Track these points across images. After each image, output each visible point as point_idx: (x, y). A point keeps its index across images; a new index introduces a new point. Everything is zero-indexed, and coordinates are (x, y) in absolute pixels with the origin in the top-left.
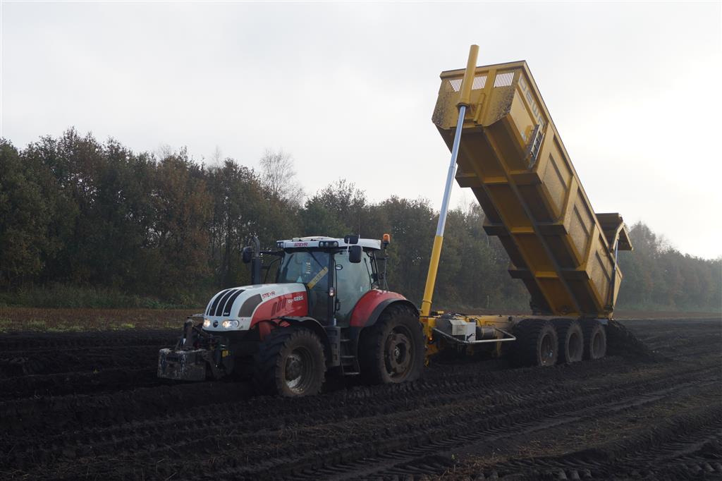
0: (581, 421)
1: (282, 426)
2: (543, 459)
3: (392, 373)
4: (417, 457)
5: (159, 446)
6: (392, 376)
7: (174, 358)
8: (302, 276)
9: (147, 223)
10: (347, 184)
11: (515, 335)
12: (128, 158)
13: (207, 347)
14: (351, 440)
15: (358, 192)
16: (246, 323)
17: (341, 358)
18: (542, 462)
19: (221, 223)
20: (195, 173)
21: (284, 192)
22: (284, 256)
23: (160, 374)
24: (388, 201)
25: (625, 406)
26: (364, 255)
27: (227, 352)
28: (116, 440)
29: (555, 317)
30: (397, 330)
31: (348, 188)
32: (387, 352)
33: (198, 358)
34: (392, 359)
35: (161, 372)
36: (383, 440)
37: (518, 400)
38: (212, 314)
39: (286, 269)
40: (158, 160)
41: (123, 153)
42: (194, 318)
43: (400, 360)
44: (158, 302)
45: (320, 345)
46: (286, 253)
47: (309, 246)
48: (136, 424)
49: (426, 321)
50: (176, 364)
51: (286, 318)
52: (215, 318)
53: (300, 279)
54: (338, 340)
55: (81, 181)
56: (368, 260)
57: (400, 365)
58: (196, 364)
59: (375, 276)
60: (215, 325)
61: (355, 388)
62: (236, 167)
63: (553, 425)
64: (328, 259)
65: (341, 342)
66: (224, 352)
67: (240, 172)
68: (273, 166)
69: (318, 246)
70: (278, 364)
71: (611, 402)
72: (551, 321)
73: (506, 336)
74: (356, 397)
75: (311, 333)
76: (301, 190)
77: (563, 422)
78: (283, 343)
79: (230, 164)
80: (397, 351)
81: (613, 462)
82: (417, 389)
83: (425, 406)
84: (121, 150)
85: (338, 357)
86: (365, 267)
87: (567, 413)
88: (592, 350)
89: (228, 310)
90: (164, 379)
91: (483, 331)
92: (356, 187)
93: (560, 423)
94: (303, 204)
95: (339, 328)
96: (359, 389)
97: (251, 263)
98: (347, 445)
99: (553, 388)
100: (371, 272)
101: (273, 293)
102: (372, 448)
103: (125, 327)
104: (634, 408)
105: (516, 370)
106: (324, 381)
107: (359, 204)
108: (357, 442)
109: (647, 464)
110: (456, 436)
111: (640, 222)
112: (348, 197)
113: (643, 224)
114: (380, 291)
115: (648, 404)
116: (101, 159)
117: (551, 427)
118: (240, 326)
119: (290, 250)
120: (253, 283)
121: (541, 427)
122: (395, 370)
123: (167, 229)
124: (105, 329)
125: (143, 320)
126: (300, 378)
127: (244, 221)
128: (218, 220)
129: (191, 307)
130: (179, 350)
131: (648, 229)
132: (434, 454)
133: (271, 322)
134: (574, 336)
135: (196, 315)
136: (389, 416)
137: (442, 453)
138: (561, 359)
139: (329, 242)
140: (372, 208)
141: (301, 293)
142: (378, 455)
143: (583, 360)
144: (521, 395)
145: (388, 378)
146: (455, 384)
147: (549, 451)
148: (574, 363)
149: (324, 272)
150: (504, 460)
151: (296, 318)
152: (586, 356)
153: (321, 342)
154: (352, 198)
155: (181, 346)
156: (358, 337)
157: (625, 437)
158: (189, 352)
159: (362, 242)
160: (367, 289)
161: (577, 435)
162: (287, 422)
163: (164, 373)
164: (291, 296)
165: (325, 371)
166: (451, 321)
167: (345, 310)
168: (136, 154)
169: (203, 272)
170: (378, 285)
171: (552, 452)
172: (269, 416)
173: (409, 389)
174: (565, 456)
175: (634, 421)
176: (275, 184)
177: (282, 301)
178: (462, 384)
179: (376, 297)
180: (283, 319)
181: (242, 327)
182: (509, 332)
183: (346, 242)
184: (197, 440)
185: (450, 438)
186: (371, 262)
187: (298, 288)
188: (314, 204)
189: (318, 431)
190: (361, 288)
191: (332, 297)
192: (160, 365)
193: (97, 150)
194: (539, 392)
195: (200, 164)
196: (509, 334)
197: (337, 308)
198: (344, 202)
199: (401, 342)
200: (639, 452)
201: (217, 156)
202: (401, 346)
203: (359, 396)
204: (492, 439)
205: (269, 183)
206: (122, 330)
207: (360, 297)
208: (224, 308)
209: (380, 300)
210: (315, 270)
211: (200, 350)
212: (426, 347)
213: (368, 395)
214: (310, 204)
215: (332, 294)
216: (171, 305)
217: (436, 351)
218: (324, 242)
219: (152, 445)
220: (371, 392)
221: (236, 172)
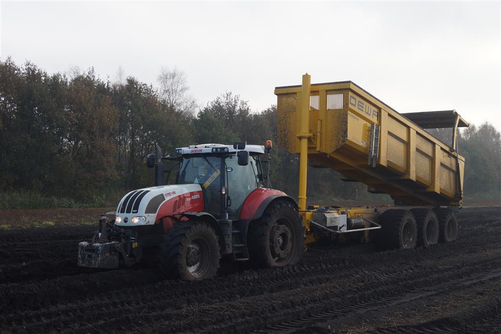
0: (436, 295)
1: (184, 305)
2: (405, 327)
3: (276, 258)
4: (299, 328)
5: (82, 325)
6: (276, 261)
7: (91, 249)
8: (198, 177)
9: (61, 134)
10: (233, 96)
11: (380, 223)
12: (43, 78)
13: (119, 240)
14: (243, 315)
15: (243, 103)
16: (152, 219)
17: (233, 247)
18: (405, 330)
19: (126, 133)
20: (102, 90)
21: (179, 105)
22: (182, 161)
23: (80, 263)
24: (269, 110)
25: (475, 281)
26: (251, 158)
27: (136, 244)
28: (45, 321)
29: (414, 207)
30: (280, 222)
31: (233, 100)
32: (272, 240)
33: (112, 249)
34: (277, 246)
35: (81, 262)
36: (270, 315)
37: (383, 278)
38: (122, 211)
39: (184, 172)
40: (69, 80)
41: (39, 74)
42: (107, 216)
43: (282, 248)
44: (73, 202)
45: (215, 237)
46: (184, 159)
47: (203, 152)
48: (62, 307)
49: (305, 215)
50: (94, 255)
51: (185, 213)
52: (125, 215)
53: (196, 181)
54: (230, 231)
55: (3, 99)
56: (254, 162)
57: (282, 252)
58: (111, 254)
59: (260, 176)
60: (126, 221)
61: (246, 271)
62: (136, 83)
63: (413, 298)
64: (219, 163)
65: (233, 234)
66: (133, 244)
67: (141, 88)
68: (169, 82)
69: (210, 151)
70: (180, 252)
71: (462, 278)
72: (411, 210)
73: (372, 225)
74: (247, 279)
75: (208, 226)
76: (193, 102)
77: (422, 295)
78: (184, 235)
79: (131, 82)
80: (281, 240)
81: (464, 329)
82: (298, 271)
83: (305, 285)
84: (37, 72)
85: (231, 245)
86: (251, 169)
87: (426, 289)
88: (446, 234)
89: (136, 208)
90: (83, 267)
91: (353, 221)
92: (241, 99)
93: (420, 296)
94: (196, 115)
95: (231, 221)
96: (248, 272)
97: (154, 168)
98: (240, 320)
99: (413, 267)
100: (257, 173)
101: (174, 193)
102: (262, 322)
103: (46, 225)
104: (482, 283)
105: (382, 253)
106: (218, 267)
107: (244, 113)
108: (248, 316)
109: (492, 329)
110: (332, 310)
111: (487, 122)
112: (234, 108)
113: (489, 124)
114: (265, 189)
115: (494, 279)
116: (20, 80)
117: (411, 300)
118: (147, 221)
119: (187, 156)
120: (156, 184)
121: (403, 301)
122: (279, 255)
123: (79, 139)
124: (29, 226)
125: (61, 218)
126: (198, 264)
127: (145, 130)
128: (122, 130)
129: (102, 206)
130: (95, 242)
131: (493, 129)
132: (313, 325)
133: (173, 217)
134: (431, 223)
135: (109, 213)
136: (274, 295)
137: (320, 324)
138: (420, 242)
139: (220, 148)
140: (256, 116)
141: (199, 192)
142: (266, 328)
143: (439, 242)
144: (386, 274)
145: (273, 262)
146: (330, 266)
147: (410, 321)
148: (431, 245)
149: (216, 174)
150: (372, 329)
151: (194, 213)
152: (442, 239)
153: (216, 234)
154: (237, 108)
155: (97, 240)
156: (247, 228)
157: (474, 307)
158: (104, 244)
159: (249, 148)
160: (254, 187)
161: (433, 306)
162: (189, 302)
163: (83, 263)
164: (189, 195)
165: (220, 258)
166: (326, 214)
167: (235, 206)
168: (50, 75)
169: (111, 176)
170: (263, 184)
171: (412, 321)
172: (173, 297)
173: (291, 271)
174: (424, 325)
175: (482, 294)
176: (172, 98)
177: (182, 199)
178: (336, 266)
179: (261, 194)
180: (183, 215)
181: (148, 222)
182: (375, 221)
183: (235, 148)
184: (114, 319)
185: (326, 312)
186: (256, 165)
187: (195, 187)
188: (204, 115)
189: (215, 308)
190: (249, 187)
191: (225, 195)
192: (80, 256)
193: (16, 72)
194: (401, 272)
195: (106, 82)
196: (375, 223)
197: (229, 204)
198: (231, 111)
199: (284, 232)
200: (486, 319)
201: (120, 74)
202: (284, 235)
203: (248, 278)
204: (362, 311)
205: (166, 96)
206: (43, 227)
207: (248, 194)
208: (133, 206)
209: (265, 197)
210: (210, 172)
211: (113, 242)
212: (305, 236)
213: (256, 277)
214: (202, 115)
215: (224, 193)
216: (85, 205)
217: (313, 240)
218: (217, 149)
219: (76, 325)
220: (258, 275)
221: (136, 88)
